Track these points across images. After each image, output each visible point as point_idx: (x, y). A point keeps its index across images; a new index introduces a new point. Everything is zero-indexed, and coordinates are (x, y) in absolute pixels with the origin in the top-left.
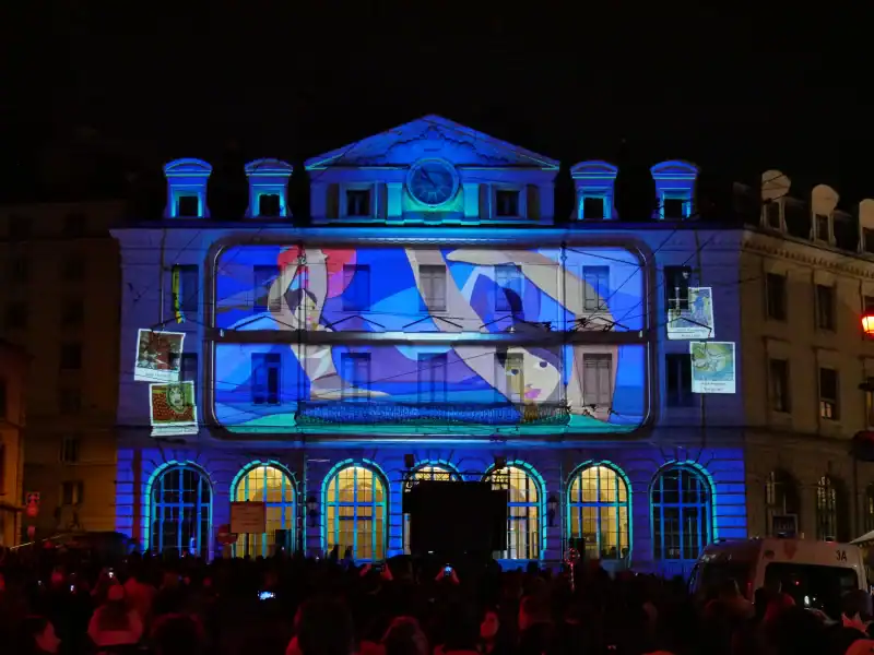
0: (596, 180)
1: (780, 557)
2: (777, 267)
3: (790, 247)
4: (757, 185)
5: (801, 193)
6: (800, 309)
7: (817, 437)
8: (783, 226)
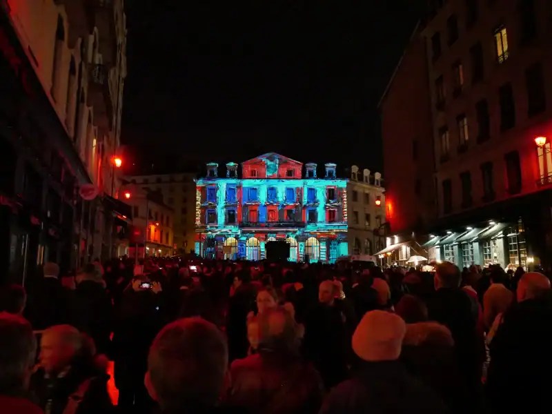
0: (312, 167)
1: (356, 259)
2: (356, 189)
3: (359, 184)
4: (351, 169)
5: (361, 170)
6: (361, 198)
7: (365, 230)
8: (357, 179)
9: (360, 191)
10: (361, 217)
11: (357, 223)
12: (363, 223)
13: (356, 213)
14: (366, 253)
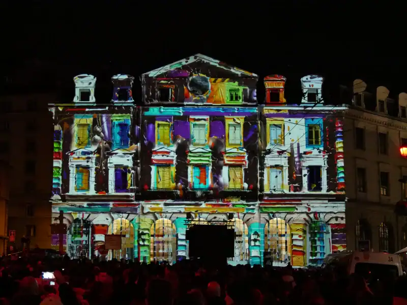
1: (362, 260)
2: (360, 125)
3: (367, 115)
4: (351, 87)
7: (379, 204)
8: (363, 105)
9: (369, 127)
10: (372, 179)
11: (365, 191)
12: (375, 191)
13: (362, 172)
14: (381, 248)
